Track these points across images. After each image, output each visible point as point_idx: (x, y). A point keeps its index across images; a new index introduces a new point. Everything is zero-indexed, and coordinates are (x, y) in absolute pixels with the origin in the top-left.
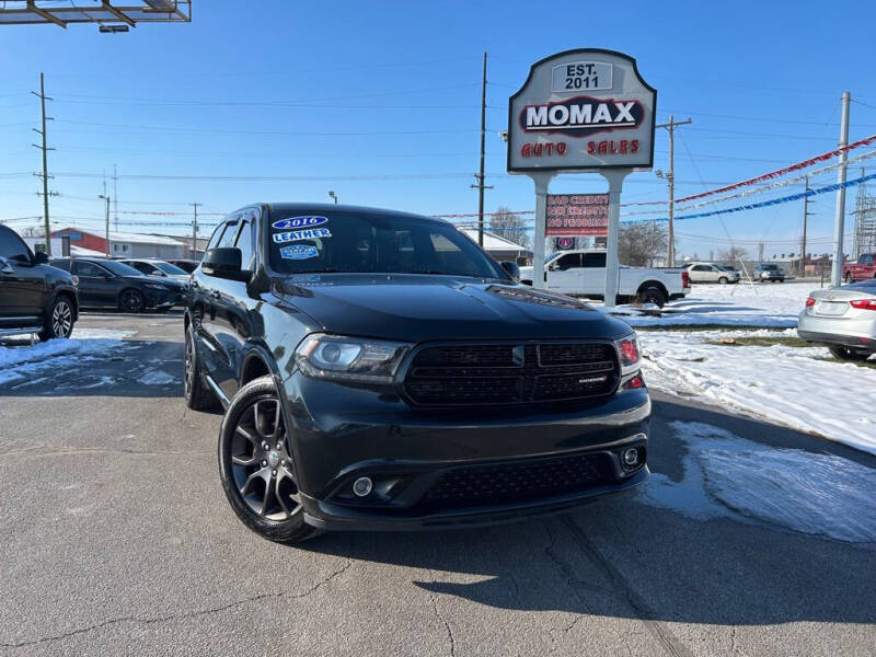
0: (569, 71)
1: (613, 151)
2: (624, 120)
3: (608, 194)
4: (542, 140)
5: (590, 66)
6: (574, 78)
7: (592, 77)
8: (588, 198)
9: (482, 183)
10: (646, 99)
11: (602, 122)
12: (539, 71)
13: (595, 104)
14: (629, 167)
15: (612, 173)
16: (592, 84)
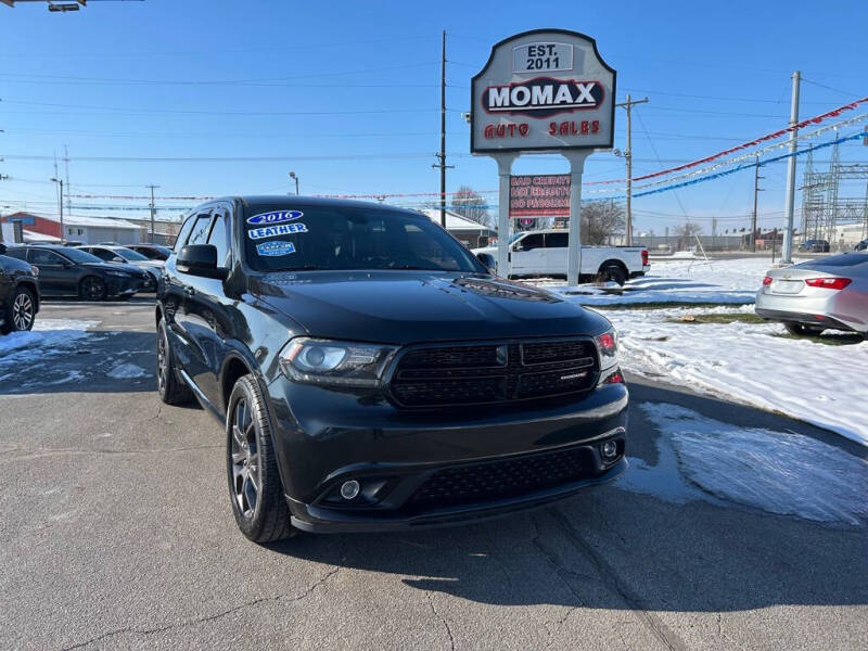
0: (530, 51)
1: (574, 132)
2: (585, 101)
3: (570, 175)
4: (505, 121)
5: (551, 47)
6: (535, 59)
7: (553, 57)
8: (550, 179)
9: (443, 163)
10: (606, 80)
11: (563, 102)
12: (500, 51)
13: (556, 85)
14: (590, 148)
15: (574, 154)
16: (553, 64)
